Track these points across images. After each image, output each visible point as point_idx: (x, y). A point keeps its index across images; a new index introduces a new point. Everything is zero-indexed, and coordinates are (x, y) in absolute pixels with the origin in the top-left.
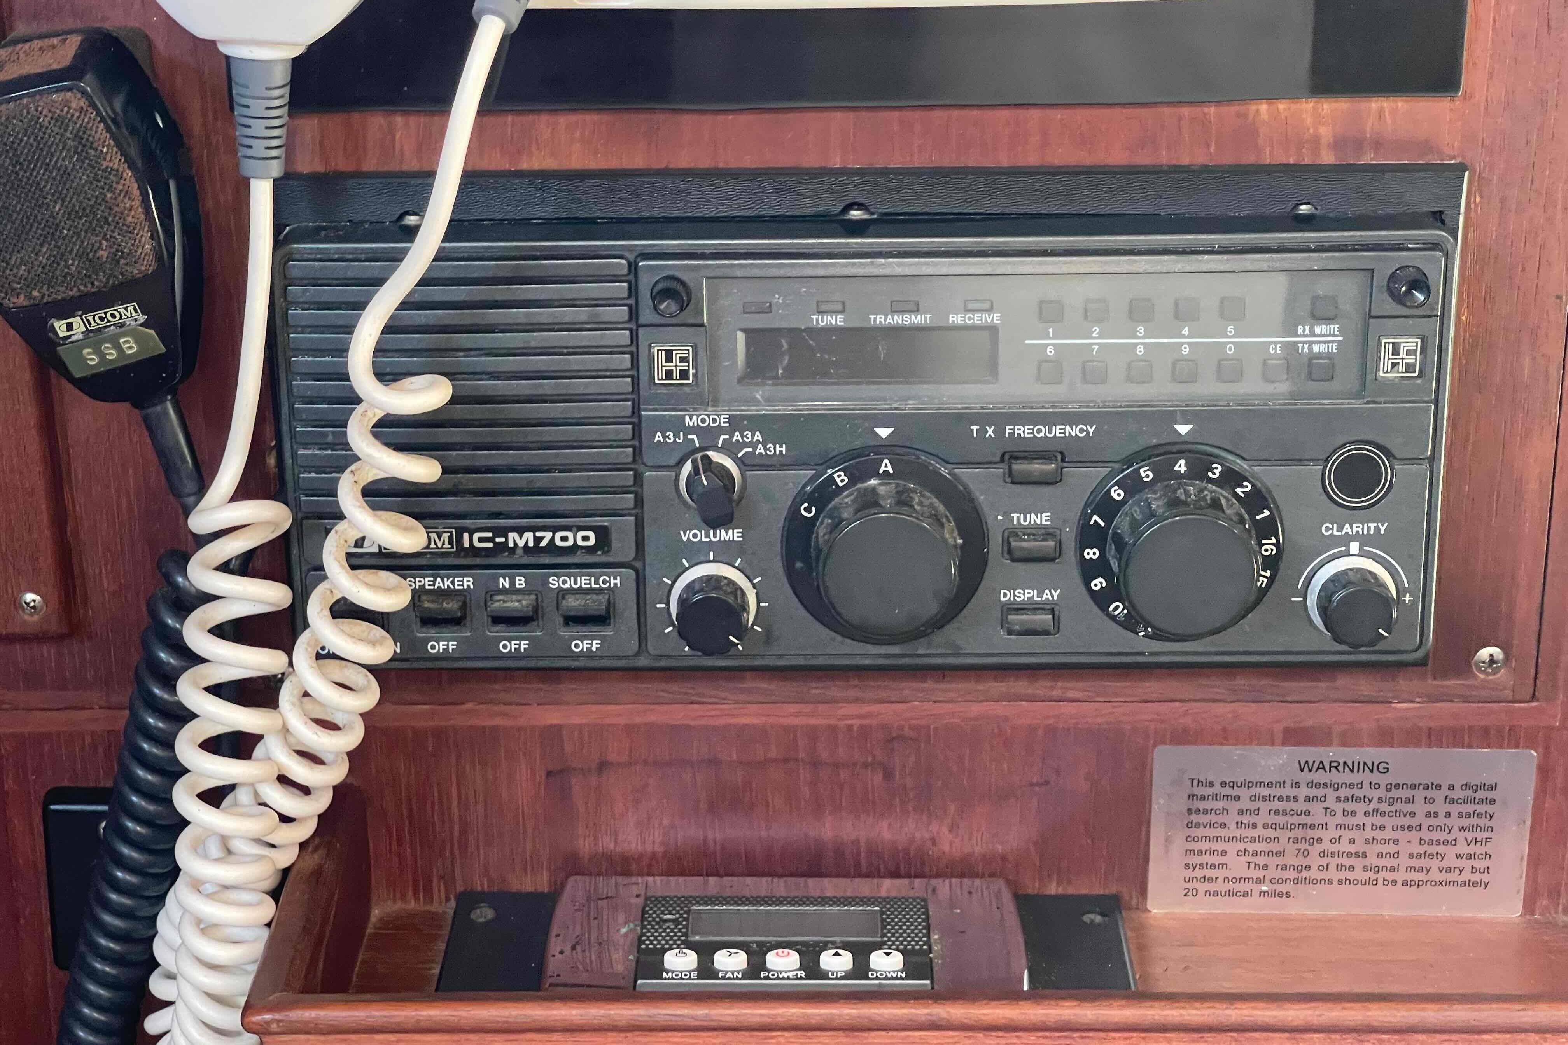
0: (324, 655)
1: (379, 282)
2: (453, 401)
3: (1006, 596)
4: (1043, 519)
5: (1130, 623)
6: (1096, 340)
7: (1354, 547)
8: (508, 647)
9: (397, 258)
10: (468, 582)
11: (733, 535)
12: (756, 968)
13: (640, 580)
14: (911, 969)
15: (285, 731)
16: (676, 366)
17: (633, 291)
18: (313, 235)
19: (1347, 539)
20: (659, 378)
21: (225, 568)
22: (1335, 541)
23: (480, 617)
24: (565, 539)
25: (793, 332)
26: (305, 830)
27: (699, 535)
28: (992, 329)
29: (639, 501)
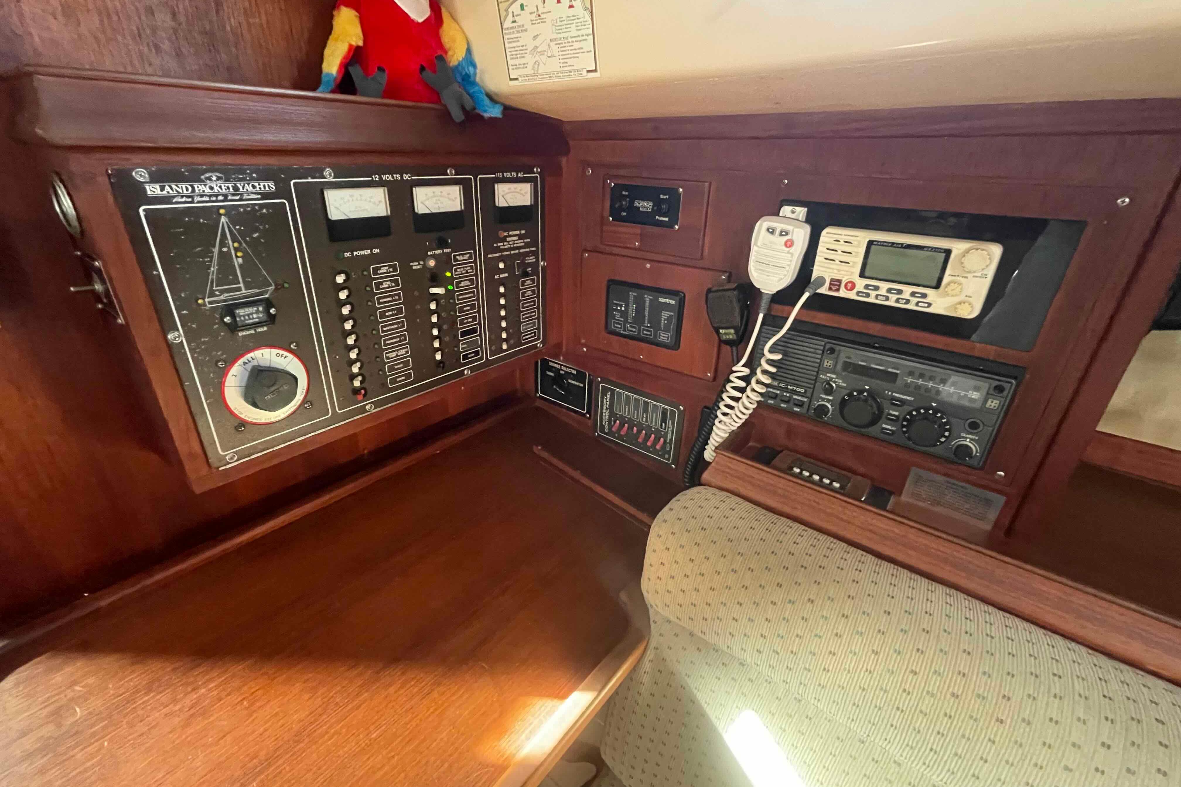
0: (748, 397)
1: (774, 335)
2: (782, 359)
3: (884, 426)
4: (897, 413)
5: (909, 439)
6: (920, 382)
7: (968, 440)
8: (782, 405)
9: (778, 332)
10: (778, 392)
11: (831, 398)
12: (811, 476)
13: (810, 402)
14: (842, 487)
15: (738, 408)
16: (829, 364)
17: (824, 348)
18: (769, 325)
19: (967, 438)
20: (825, 366)
21: (737, 377)
22: (963, 437)
23: (778, 399)
24: (798, 390)
25: (854, 364)
26: (739, 425)
27: (824, 396)
28: (896, 374)
29: (814, 387)
